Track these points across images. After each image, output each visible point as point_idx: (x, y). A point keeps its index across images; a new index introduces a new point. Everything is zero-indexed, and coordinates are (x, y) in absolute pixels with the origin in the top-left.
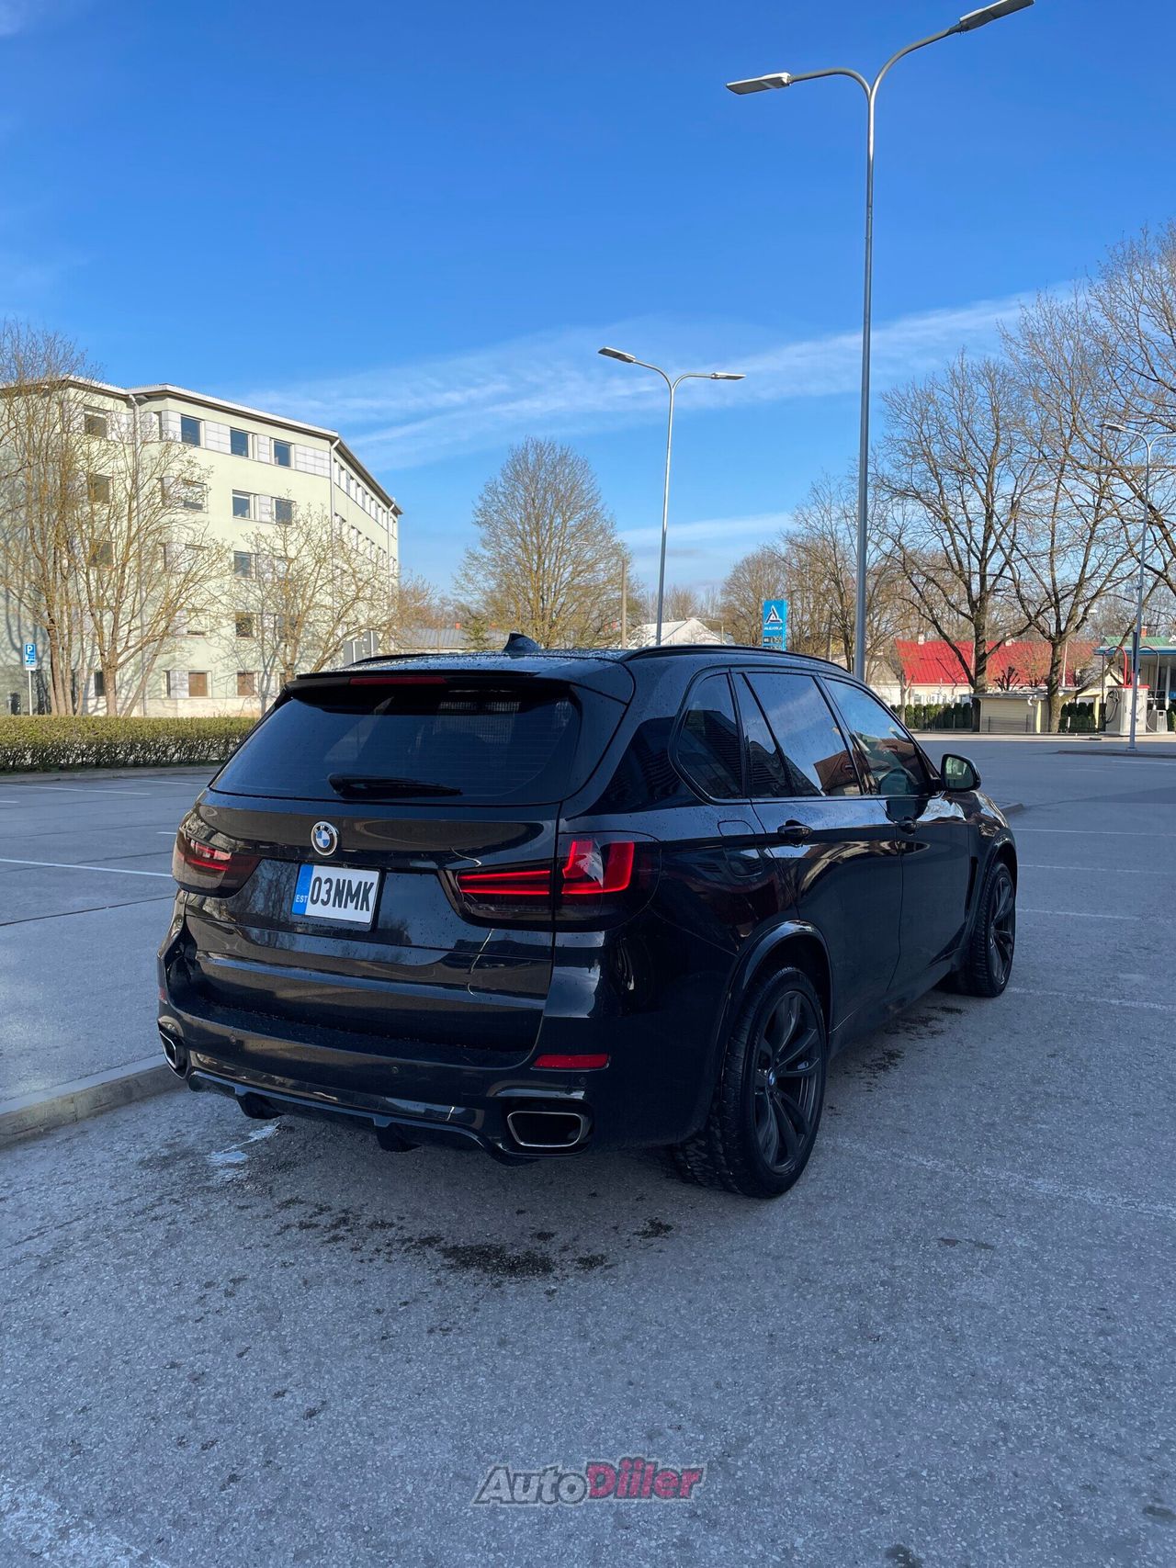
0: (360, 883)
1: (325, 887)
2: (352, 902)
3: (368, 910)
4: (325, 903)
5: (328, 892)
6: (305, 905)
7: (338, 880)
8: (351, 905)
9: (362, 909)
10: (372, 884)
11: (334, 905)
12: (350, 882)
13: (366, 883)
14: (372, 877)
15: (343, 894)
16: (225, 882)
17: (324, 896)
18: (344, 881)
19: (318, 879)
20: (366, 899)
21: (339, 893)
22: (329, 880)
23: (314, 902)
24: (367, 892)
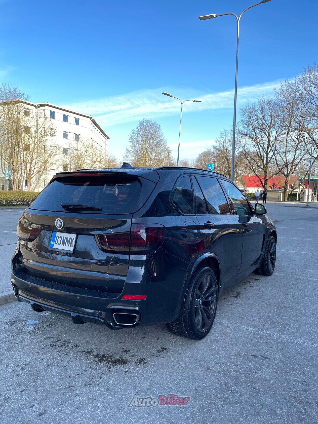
0: (70, 238)
1: (60, 239)
2: (67, 244)
3: (72, 247)
4: (59, 244)
5: (60, 241)
6: (53, 245)
7: (64, 237)
8: (67, 245)
9: (70, 246)
10: (74, 238)
11: (62, 245)
12: (67, 238)
13: (72, 238)
14: (74, 236)
15: (65, 241)
16: (31, 237)
17: (59, 242)
18: (65, 237)
19: (58, 237)
20: (72, 243)
21: (64, 241)
22: (61, 237)
23: (56, 244)
24: (72, 241)
